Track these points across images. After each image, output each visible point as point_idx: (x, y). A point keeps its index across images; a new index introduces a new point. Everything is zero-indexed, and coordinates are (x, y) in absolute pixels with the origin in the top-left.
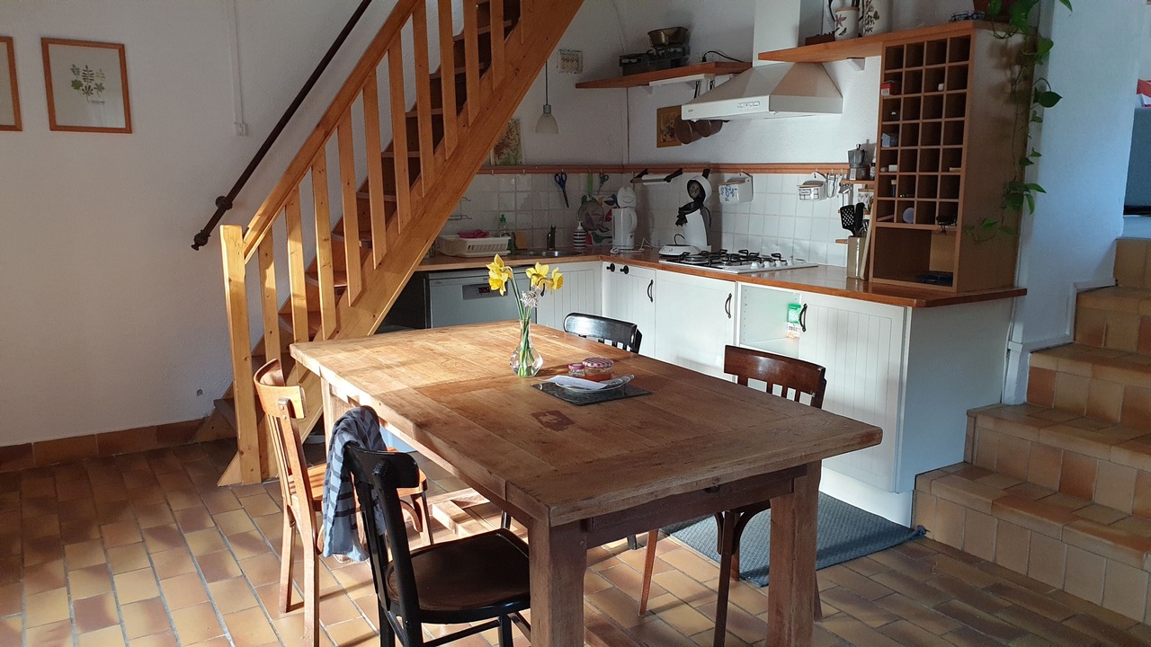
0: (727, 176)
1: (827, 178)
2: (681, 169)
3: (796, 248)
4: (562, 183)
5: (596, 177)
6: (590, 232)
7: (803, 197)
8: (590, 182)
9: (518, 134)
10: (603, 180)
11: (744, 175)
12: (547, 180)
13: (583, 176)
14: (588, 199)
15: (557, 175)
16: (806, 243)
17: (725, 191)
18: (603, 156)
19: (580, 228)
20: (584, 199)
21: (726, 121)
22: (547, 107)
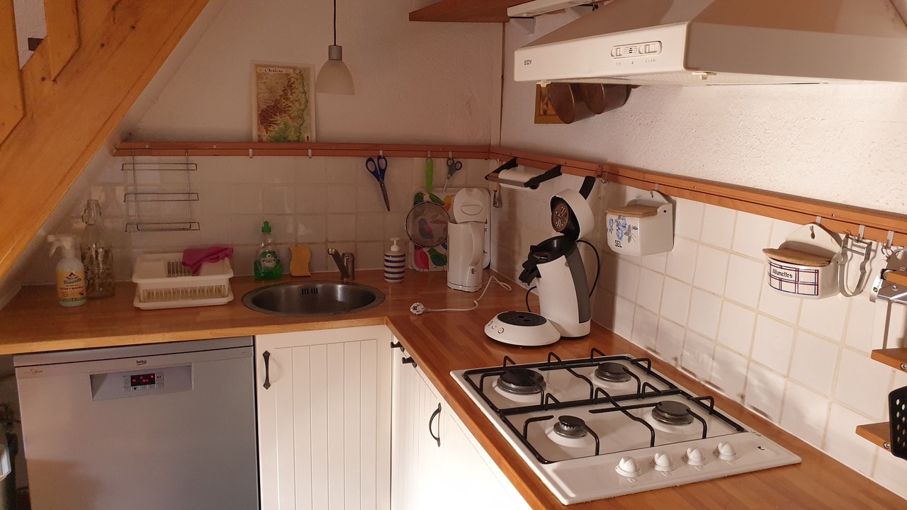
0: (632, 193)
1: (844, 247)
2: (560, 166)
3: (754, 381)
4: (379, 174)
5: (441, 165)
6: (425, 250)
7: (776, 283)
8: (429, 174)
9: (305, 93)
10: (453, 169)
11: (658, 197)
12: (355, 166)
13: (418, 163)
14: (426, 198)
15: (370, 159)
16: (778, 382)
17: (615, 227)
18: (457, 131)
19: (394, 249)
20: (418, 198)
21: (635, 86)
22: (335, 50)
